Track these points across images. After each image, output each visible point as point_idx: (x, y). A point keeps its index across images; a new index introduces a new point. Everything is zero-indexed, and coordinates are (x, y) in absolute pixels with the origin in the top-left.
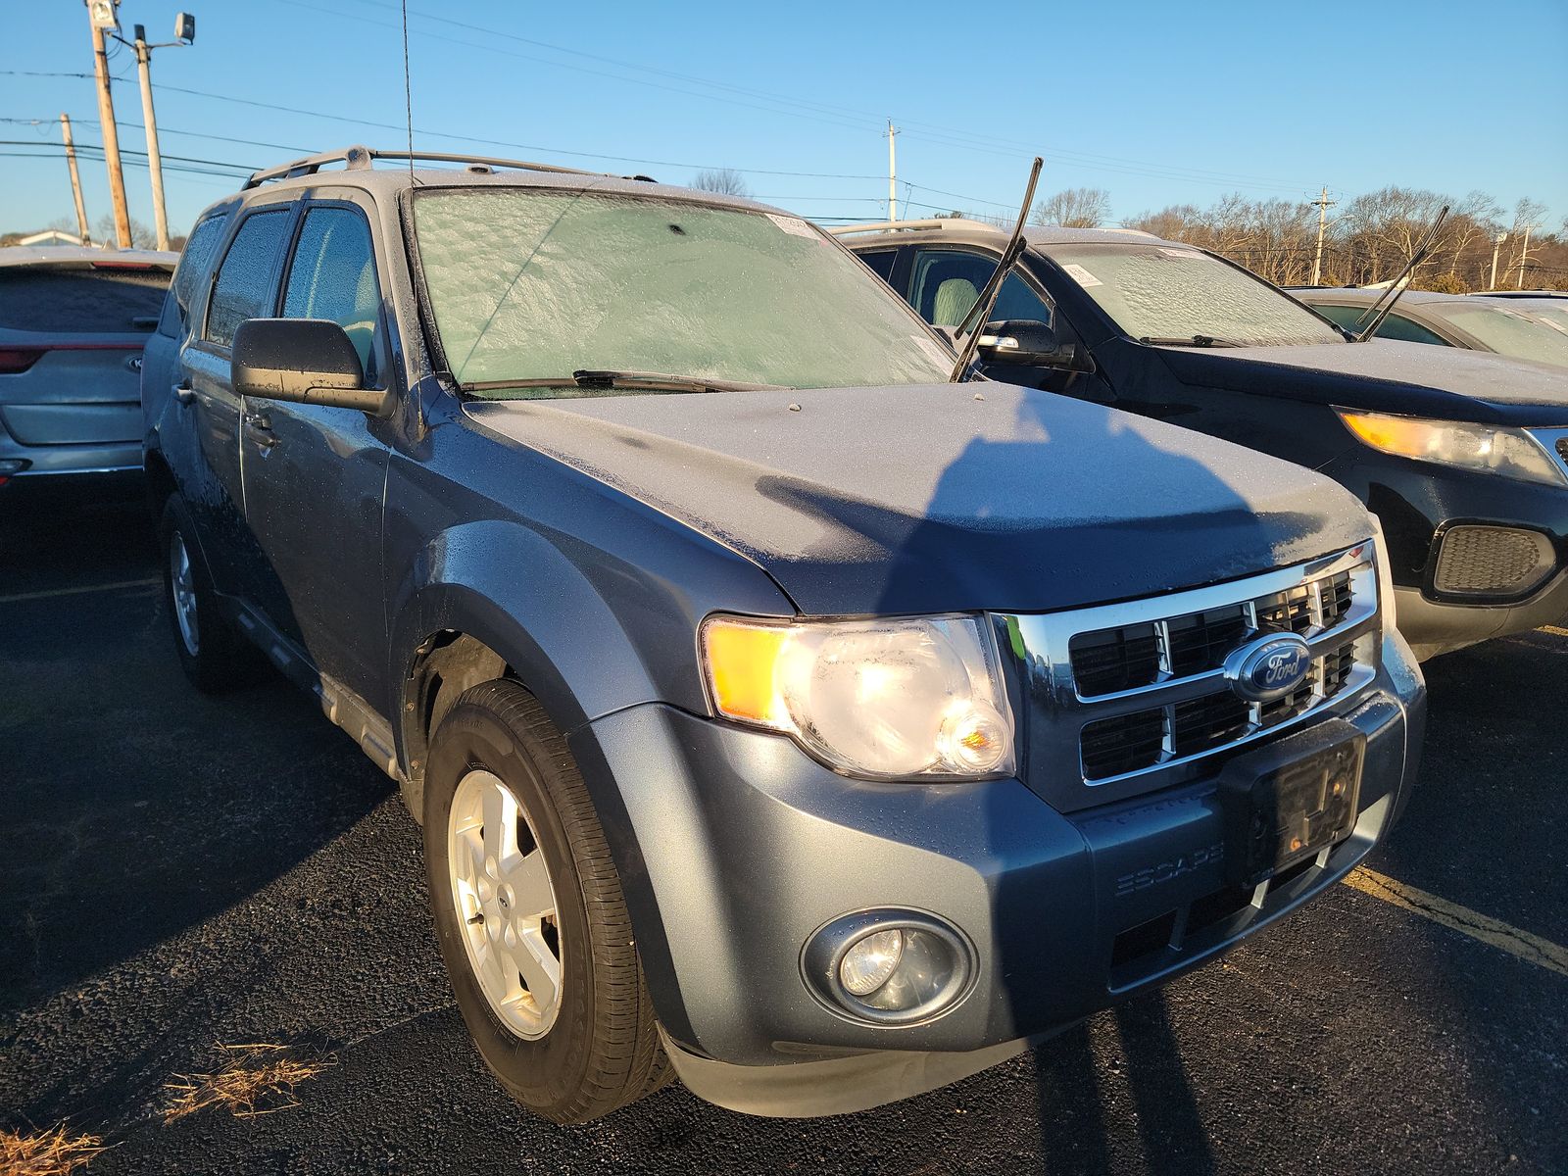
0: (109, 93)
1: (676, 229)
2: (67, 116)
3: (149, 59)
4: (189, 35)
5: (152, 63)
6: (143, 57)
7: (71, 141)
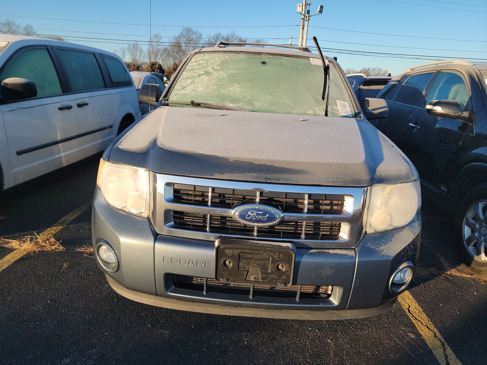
0: (303, 30)
1: (264, 63)
2: (292, 37)
3: (309, 19)
4: (321, 12)
5: (309, 21)
6: (308, 19)
7: (291, 44)
